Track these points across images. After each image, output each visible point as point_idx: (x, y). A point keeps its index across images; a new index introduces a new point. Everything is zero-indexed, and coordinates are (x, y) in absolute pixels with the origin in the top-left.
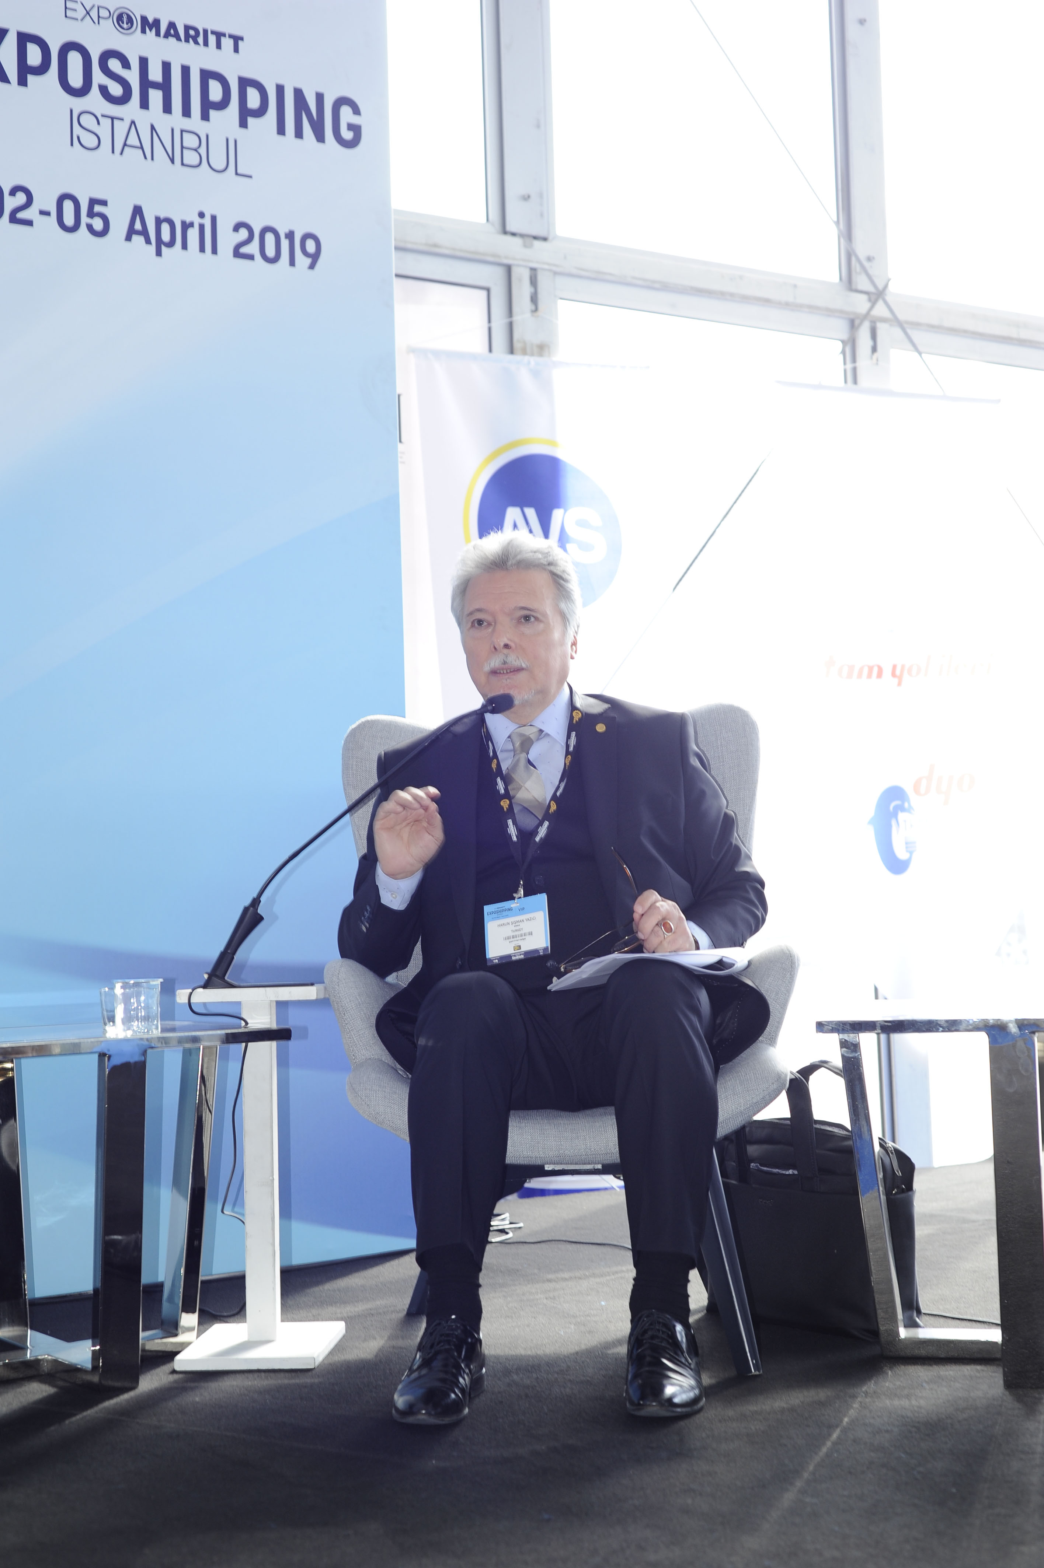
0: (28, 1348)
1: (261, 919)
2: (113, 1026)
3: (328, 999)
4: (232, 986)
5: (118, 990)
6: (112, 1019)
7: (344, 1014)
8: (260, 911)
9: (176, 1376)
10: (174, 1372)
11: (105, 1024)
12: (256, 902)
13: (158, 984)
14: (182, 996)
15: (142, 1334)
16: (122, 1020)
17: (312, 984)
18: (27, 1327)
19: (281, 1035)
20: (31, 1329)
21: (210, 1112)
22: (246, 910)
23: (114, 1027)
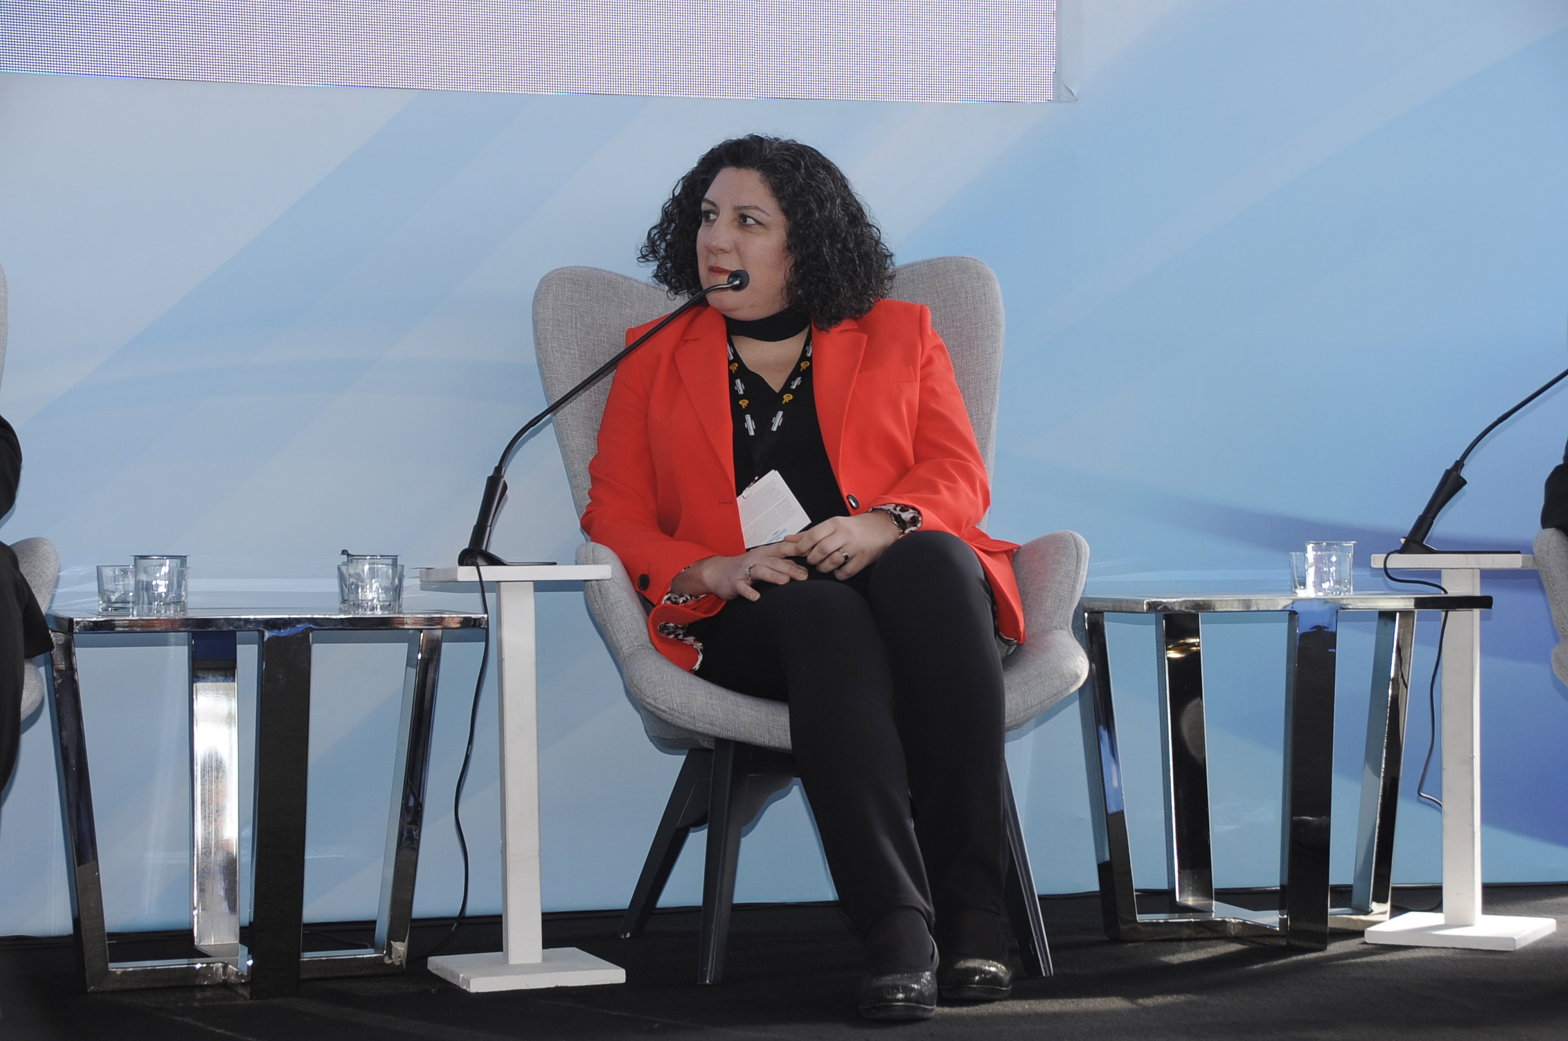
0: (1212, 911)
1: (1464, 482)
2: (1303, 589)
3: (1536, 571)
4: (1430, 551)
5: (1311, 553)
6: (1303, 584)
7: (1553, 585)
8: (1465, 473)
9: (1365, 946)
10: (1365, 943)
11: (1296, 588)
12: (1459, 465)
13: (1351, 546)
14: (1377, 561)
15: (1330, 910)
16: (1314, 582)
17: (1518, 552)
18: (1212, 899)
19: (1483, 602)
20: (1216, 900)
21: (1406, 687)
22: (1448, 473)
23: (1305, 590)
